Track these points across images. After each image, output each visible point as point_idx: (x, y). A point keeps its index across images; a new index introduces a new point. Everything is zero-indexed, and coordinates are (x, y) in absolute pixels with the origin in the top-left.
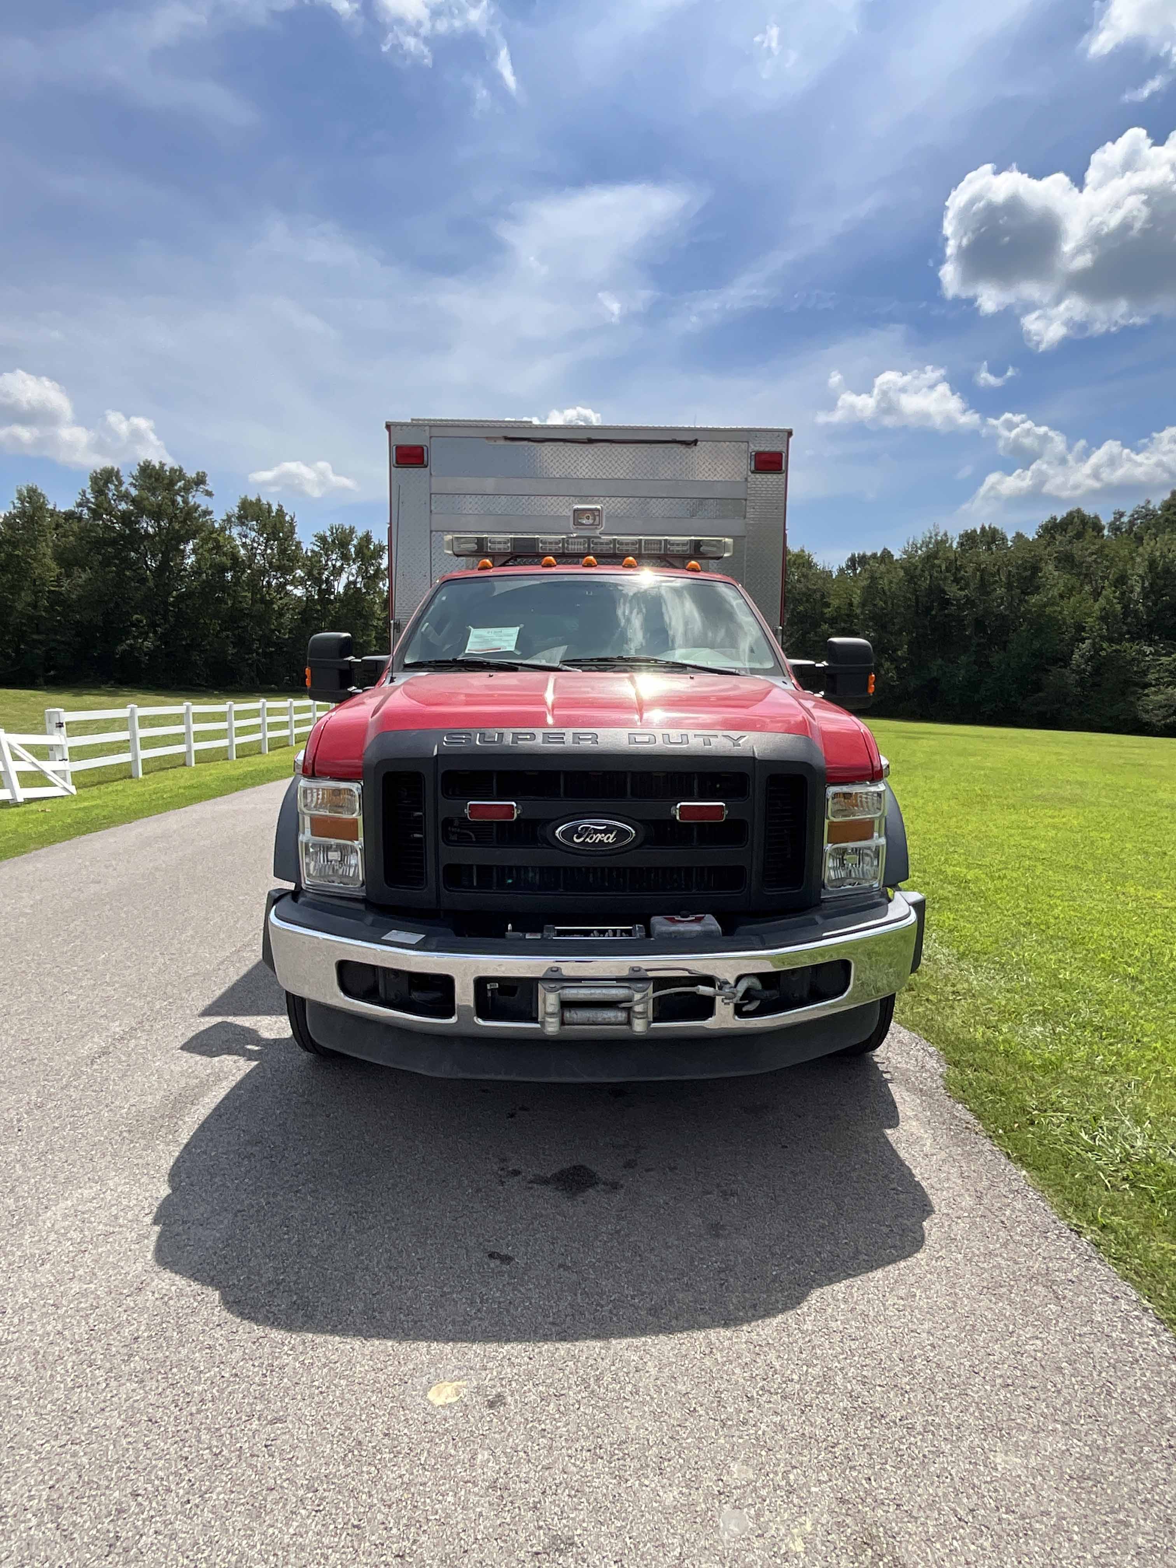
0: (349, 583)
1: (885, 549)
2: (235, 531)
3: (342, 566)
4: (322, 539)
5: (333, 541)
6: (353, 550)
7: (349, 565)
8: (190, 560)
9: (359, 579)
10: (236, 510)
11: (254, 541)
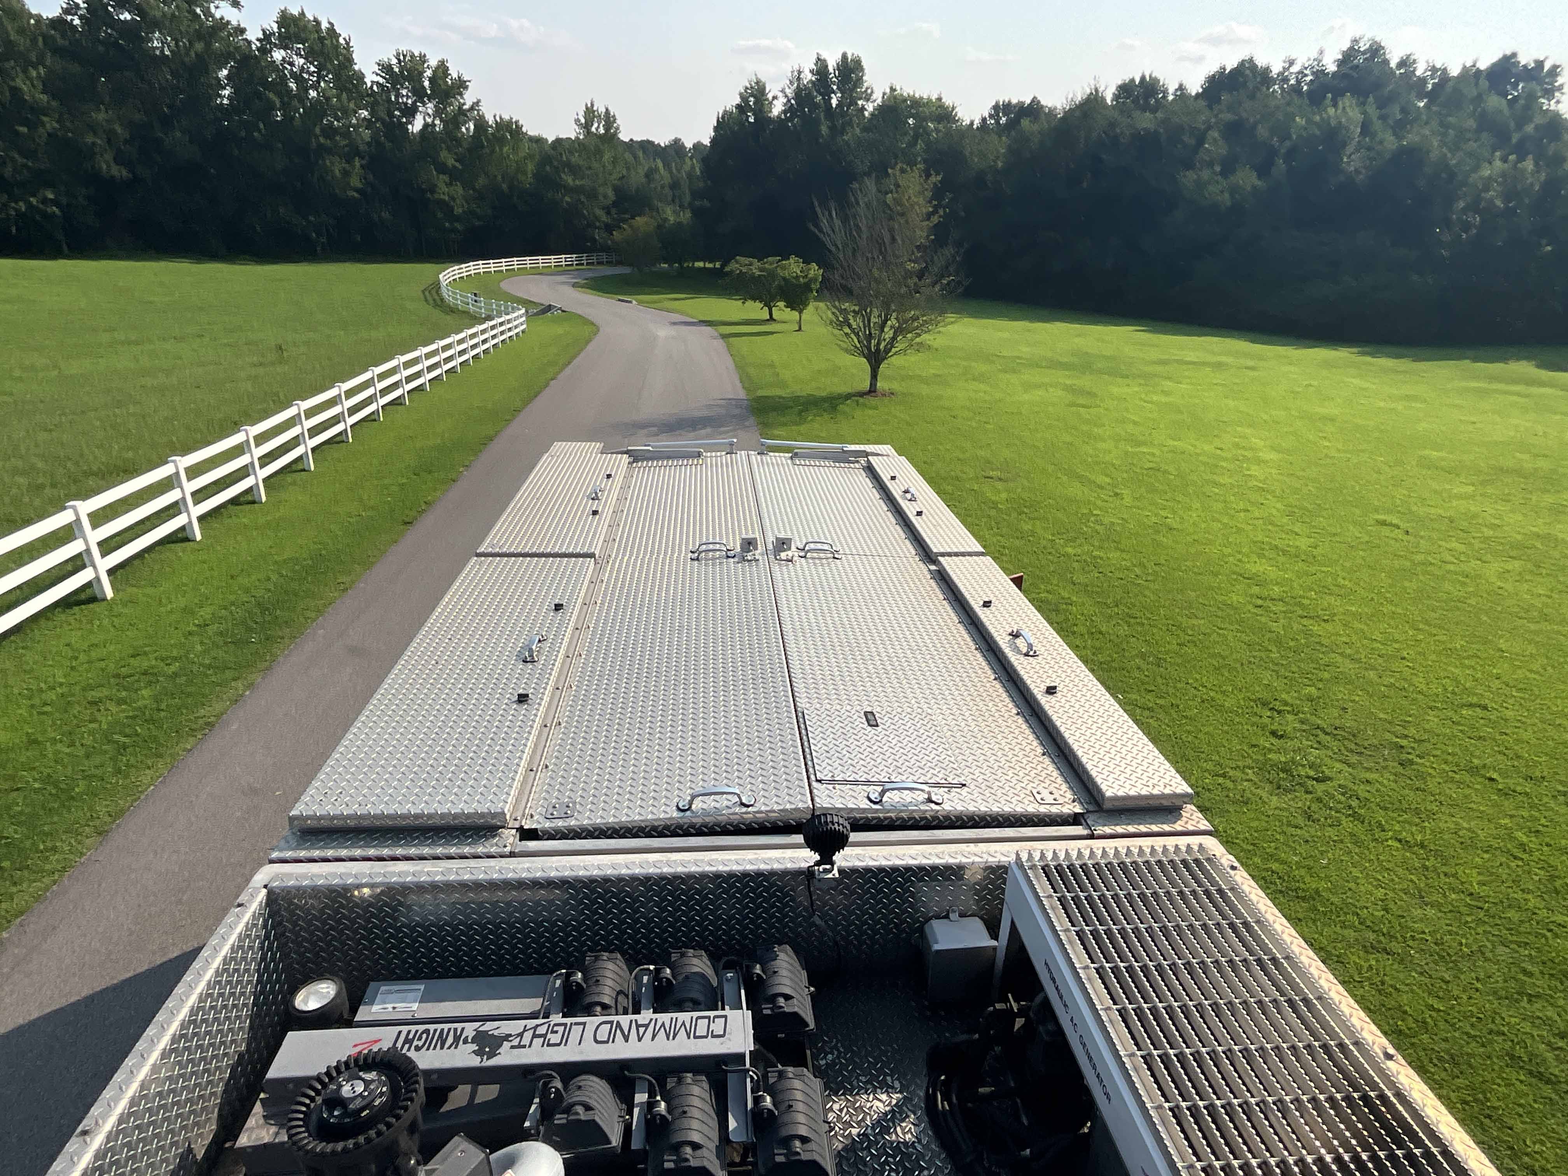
0: (426, 126)
2: (278, 55)
3: (414, 103)
4: (386, 68)
5: (401, 72)
6: (426, 84)
7: (424, 104)
8: (226, 92)
9: (437, 122)
10: (275, 27)
11: (302, 69)
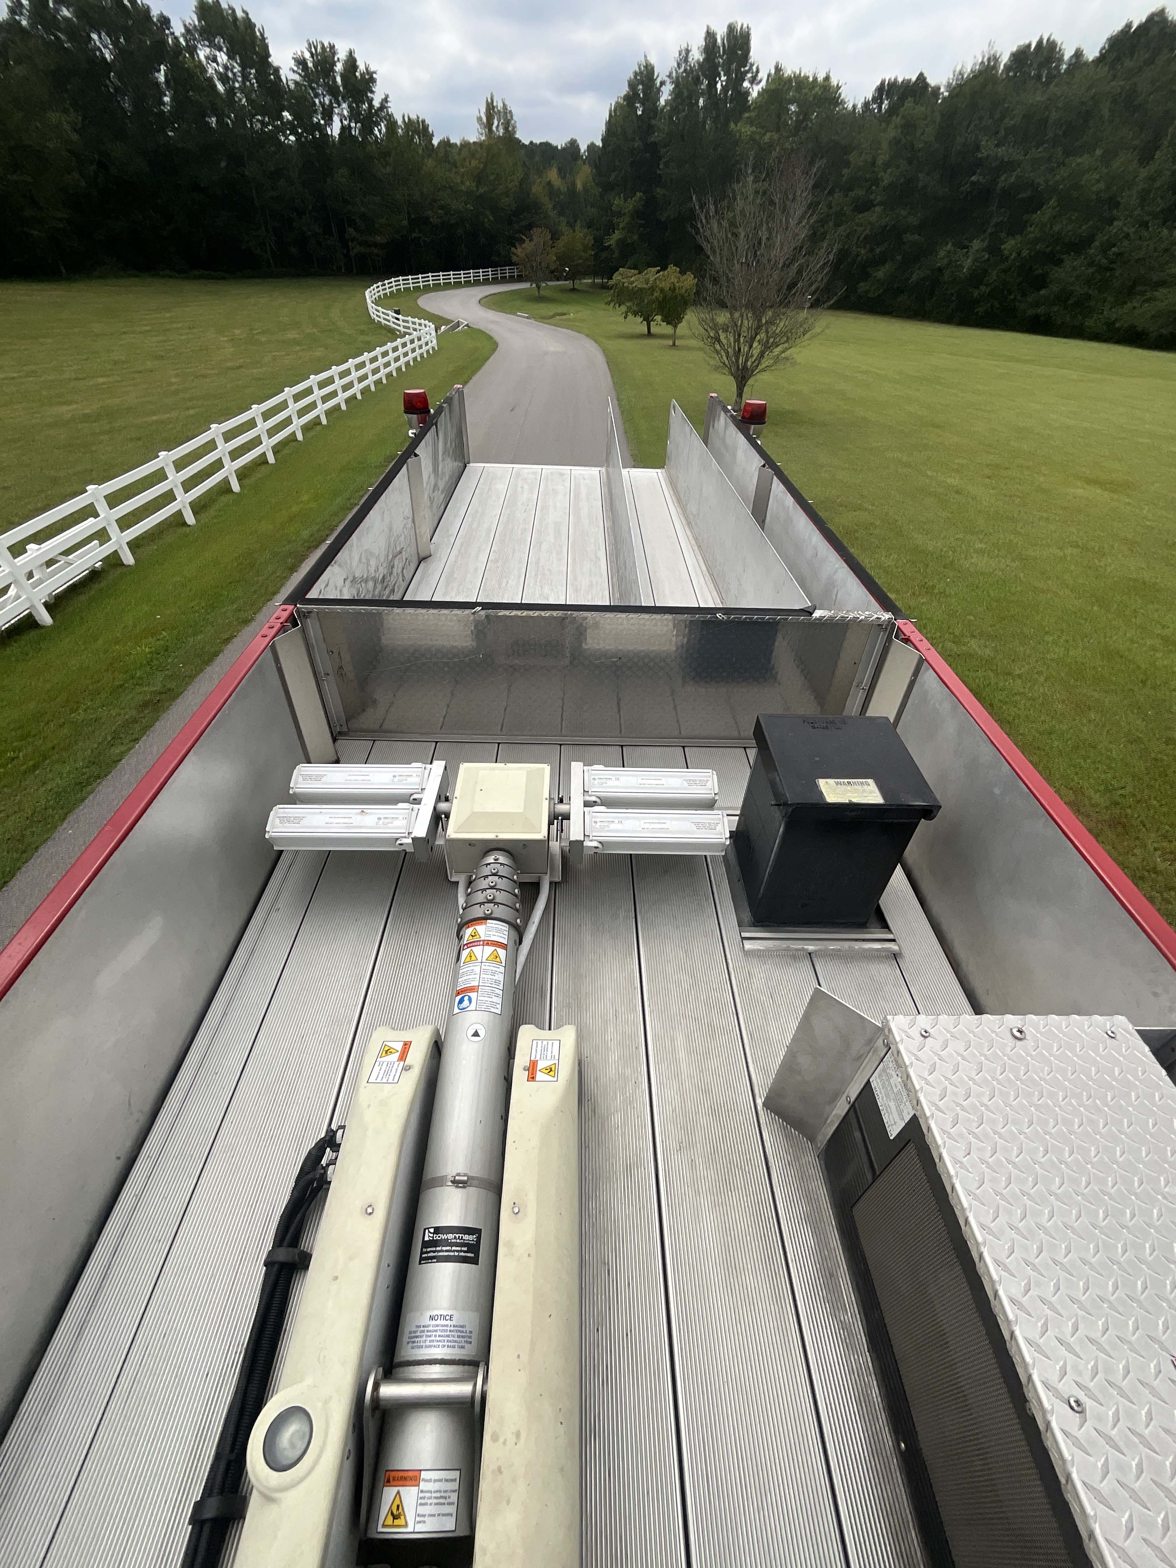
0: (343, 129)
1: (921, 74)
2: (203, 53)
3: (330, 103)
4: (301, 63)
5: (315, 67)
7: (339, 104)
8: (167, 99)
9: (353, 125)
10: (195, 19)
11: (227, 68)
